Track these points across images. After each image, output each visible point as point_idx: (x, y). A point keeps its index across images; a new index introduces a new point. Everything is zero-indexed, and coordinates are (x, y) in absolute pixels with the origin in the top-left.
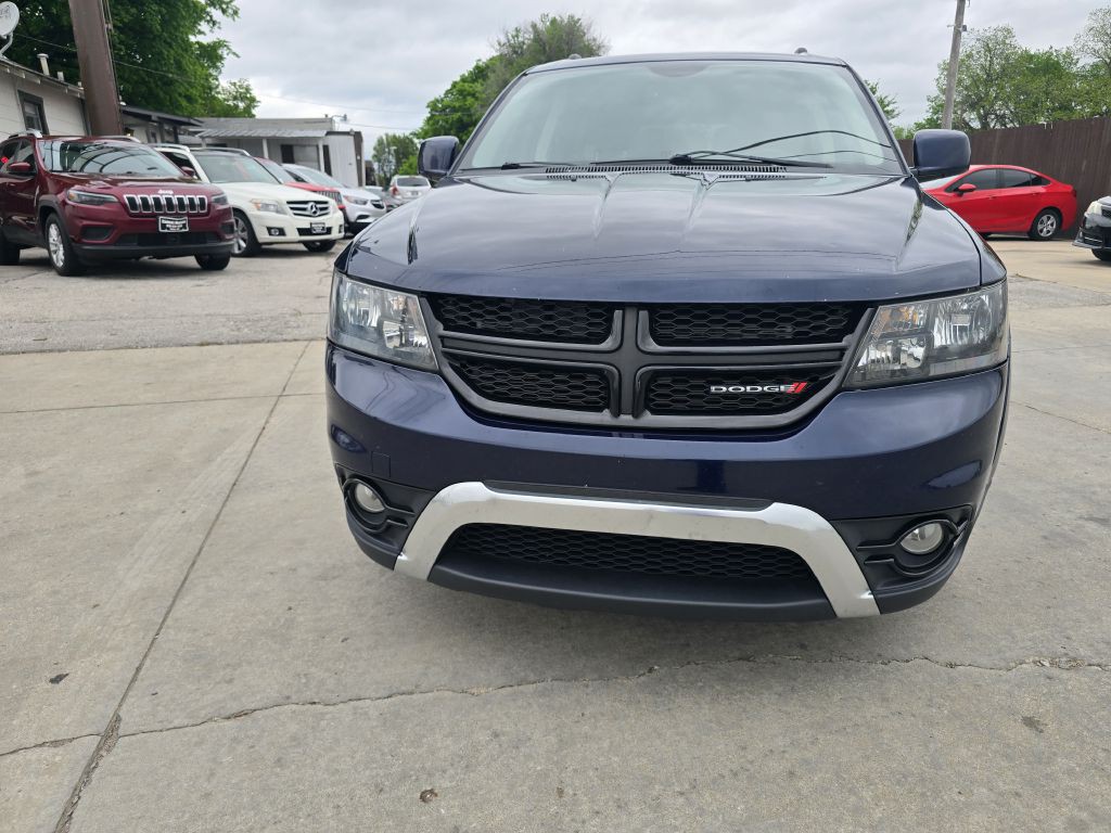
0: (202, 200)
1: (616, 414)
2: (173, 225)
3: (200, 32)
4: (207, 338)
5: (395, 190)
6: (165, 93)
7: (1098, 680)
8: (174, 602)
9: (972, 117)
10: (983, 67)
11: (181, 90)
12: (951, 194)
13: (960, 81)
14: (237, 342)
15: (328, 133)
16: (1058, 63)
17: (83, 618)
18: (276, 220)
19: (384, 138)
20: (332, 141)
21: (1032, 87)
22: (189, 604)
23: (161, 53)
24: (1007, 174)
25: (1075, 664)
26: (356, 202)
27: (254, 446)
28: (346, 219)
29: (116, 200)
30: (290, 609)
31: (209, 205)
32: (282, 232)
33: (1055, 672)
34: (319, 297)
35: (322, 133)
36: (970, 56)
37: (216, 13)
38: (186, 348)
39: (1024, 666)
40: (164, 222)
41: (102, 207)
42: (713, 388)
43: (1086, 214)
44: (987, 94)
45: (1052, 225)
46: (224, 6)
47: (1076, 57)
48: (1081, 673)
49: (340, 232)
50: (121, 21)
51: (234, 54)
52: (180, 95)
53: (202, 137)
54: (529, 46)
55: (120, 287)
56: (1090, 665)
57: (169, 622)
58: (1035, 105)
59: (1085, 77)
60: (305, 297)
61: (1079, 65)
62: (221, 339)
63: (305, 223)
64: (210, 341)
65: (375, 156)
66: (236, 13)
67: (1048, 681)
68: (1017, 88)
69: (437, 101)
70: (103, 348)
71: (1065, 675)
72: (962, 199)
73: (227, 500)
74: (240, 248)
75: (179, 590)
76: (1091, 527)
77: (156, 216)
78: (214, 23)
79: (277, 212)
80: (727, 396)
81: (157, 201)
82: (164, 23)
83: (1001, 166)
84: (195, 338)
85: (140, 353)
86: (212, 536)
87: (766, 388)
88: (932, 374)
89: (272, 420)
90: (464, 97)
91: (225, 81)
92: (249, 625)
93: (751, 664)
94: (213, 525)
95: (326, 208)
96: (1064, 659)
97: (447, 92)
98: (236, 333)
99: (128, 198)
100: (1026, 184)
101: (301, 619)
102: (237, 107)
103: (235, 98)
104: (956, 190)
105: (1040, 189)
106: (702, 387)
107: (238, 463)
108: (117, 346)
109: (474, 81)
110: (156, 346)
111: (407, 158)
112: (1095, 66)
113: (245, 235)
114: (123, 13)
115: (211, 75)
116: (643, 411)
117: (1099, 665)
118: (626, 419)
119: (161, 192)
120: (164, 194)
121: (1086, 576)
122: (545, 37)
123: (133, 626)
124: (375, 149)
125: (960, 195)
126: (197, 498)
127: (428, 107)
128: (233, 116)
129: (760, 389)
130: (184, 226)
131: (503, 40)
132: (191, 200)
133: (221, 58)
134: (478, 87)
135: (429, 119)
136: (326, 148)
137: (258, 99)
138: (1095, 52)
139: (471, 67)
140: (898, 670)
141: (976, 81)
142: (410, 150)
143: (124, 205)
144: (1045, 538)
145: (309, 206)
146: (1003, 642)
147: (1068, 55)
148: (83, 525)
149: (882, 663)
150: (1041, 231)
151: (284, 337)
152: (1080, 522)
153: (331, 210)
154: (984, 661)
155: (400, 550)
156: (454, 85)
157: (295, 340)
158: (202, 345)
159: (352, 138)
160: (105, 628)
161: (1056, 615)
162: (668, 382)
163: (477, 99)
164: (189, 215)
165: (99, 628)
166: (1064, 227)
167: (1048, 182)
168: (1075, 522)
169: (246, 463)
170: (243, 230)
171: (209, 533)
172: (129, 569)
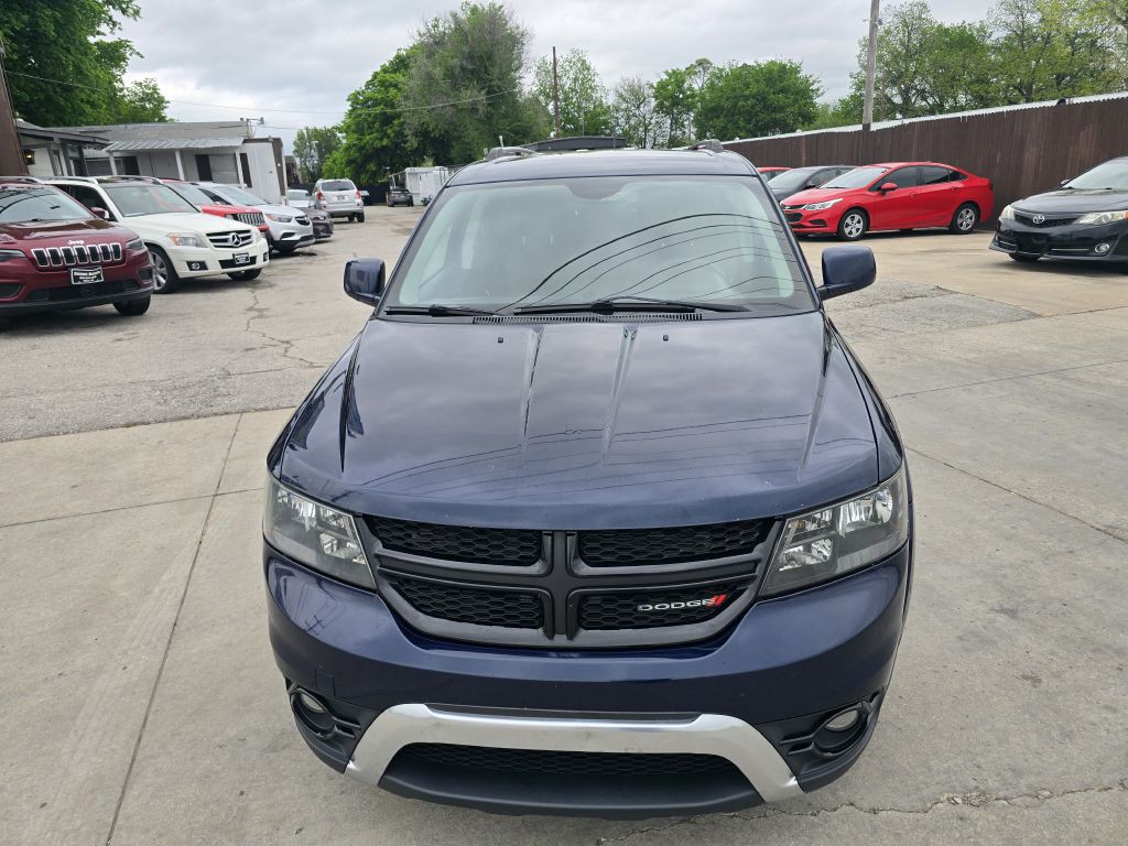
0: (116, 248)
1: (550, 634)
2: (87, 277)
3: (99, 33)
4: (133, 418)
5: (320, 195)
6: (65, 99)
7: (1004, 818)
8: (123, 792)
9: (894, 92)
10: (902, 44)
11: (83, 96)
12: (875, 193)
13: (880, 58)
14: (165, 421)
15: (245, 141)
16: (971, 35)
17: (31, 822)
18: (196, 254)
19: (305, 132)
20: (250, 149)
21: (949, 60)
22: (140, 795)
23: (58, 59)
24: (926, 170)
25: (983, 799)
26: (280, 220)
27: (192, 569)
28: (270, 240)
29: (23, 255)
30: (242, 793)
31: (124, 251)
32: (203, 266)
33: (967, 811)
34: (247, 350)
35: (238, 142)
36: (888, 32)
37: (116, 14)
38: (111, 431)
39: (940, 805)
40: (76, 274)
41: (7, 264)
42: (640, 608)
43: (1000, 219)
44: (907, 70)
45: (971, 218)
46: (124, 6)
47: (989, 31)
48: (989, 809)
49: (265, 260)
50: (13, 29)
51: (138, 53)
52: (82, 101)
53: (109, 152)
54: (450, 37)
55: (34, 348)
56: (997, 799)
57: (120, 822)
58: (953, 78)
59: (1000, 49)
60: (233, 351)
61: (993, 38)
62: (147, 418)
63: (227, 254)
64: (136, 420)
65: (295, 151)
66: (137, 13)
67: (960, 822)
68: (934, 63)
69: (358, 93)
70: (22, 438)
71: (975, 813)
72: (885, 198)
73: (168, 648)
74: (159, 284)
75: (127, 778)
76: (1002, 619)
77: (66, 268)
78: (114, 24)
79: (197, 245)
80: (654, 612)
81: (67, 252)
82: (59, 26)
83: (921, 163)
84: (120, 418)
85: (61, 440)
86: (157, 700)
87: (689, 604)
88: (839, 570)
89: (209, 530)
90: (386, 88)
91: (130, 80)
92: (202, 819)
93: (692, 827)
94: (156, 683)
95: (249, 237)
96: (975, 794)
97: (368, 84)
98: (163, 408)
99: (36, 252)
100: (944, 179)
101: (254, 806)
102: (144, 108)
103: (142, 100)
104: (879, 189)
105: (957, 184)
106: (629, 606)
107: (176, 596)
108: (37, 432)
109: (395, 71)
110: (79, 431)
111: (330, 153)
112: (1008, 38)
113: (164, 270)
114: (13, 20)
115: (114, 77)
116: (577, 630)
117: (1005, 799)
118: (561, 640)
119: (71, 242)
120: (74, 245)
121: (996, 685)
122: (466, 27)
123: (83, 829)
124: (295, 143)
125: (883, 194)
126: (138, 647)
127: (348, 100)
128: (142, 121)
129: (683, 605)
130: (99, 277)
131: (423, 31)
132: (104, 249)
133: (124, 59)
134: (399, 77)
135: (351, 112)
136: (244, 157)
137: (167, 99)
138: (1007, 25)
139: (392, 56)
140: (826, 822)
141: (896, 56)
142: (334, 144)
143: (32, 259)
144: (960, 638)
145: (230, 236)
146: (921, 777)
147: (982, 29)
148: (22, 694)
149: (812, 815)
150: (961, 225)
151: (215, 410)
152: (992, 615)
153: (254, 238)
154: (903, 803)
155: (350, 757)
156: (375, 76)
157: (226, 413)
158: (128, 426)
159: (270, 145)
160: (57, 834)
161: (968, 738)
162: (598, 602)
163: (400, 90)
164: (103, 265)
165: (49, 835)
166: (981, 220)
167: (965, 177)
168: (987, 616)
169: (186, 592)
170: (162, 266)
171: (153, 696)
172: (74, 752)
